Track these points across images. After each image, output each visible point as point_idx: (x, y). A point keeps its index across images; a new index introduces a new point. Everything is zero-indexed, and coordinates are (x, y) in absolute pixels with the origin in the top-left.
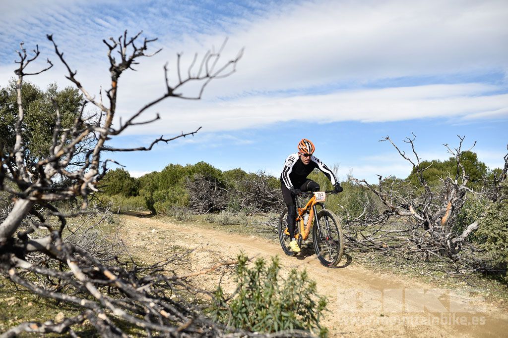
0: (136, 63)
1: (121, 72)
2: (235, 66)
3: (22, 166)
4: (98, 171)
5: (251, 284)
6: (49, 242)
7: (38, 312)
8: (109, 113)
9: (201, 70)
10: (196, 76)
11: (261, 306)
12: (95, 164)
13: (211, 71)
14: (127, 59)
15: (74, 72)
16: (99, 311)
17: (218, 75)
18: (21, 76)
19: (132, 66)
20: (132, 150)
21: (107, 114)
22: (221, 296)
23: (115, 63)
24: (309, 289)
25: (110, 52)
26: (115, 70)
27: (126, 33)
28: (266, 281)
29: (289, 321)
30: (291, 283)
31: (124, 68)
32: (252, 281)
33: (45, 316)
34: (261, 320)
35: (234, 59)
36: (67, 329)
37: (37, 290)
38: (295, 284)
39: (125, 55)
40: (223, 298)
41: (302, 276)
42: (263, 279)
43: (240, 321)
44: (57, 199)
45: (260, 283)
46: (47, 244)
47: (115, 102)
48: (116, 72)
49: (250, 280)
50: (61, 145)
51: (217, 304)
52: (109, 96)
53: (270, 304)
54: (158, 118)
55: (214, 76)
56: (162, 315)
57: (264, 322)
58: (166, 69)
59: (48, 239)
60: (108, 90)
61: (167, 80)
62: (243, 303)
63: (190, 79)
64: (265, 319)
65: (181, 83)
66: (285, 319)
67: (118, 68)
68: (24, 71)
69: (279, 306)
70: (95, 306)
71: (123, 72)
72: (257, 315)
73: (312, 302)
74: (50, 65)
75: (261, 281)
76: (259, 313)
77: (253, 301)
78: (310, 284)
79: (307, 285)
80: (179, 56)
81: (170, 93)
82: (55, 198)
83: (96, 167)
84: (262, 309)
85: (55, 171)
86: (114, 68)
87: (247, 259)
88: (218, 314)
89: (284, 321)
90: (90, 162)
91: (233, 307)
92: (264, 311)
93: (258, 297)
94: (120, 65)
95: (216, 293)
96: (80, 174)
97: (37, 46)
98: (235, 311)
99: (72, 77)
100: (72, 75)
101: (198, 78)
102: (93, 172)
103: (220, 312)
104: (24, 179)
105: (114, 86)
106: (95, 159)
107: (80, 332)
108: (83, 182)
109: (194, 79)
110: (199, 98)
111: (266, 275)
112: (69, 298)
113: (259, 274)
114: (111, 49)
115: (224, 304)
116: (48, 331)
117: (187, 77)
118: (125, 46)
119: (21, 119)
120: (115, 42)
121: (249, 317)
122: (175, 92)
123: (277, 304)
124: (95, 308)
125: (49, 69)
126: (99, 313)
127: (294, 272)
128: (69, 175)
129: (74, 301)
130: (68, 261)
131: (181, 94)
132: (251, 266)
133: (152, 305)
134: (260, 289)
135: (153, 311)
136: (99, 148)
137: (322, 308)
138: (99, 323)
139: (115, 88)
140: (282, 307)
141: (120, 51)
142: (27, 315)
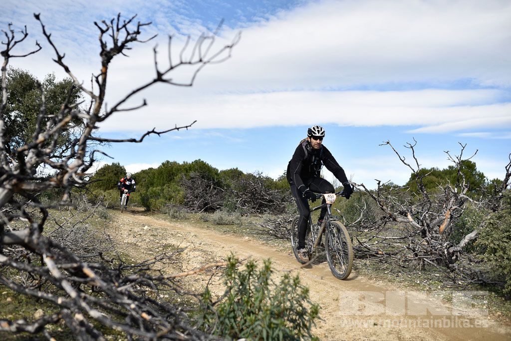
0: (129, 49)
1: (111, 58)
2: (230, 52)
3: (3, 153)
4: (83, 161)
5: (241, 287)
6: (28, 234)
7: (17, 308)
8: (98, 101)
9: (193, 54)
10: (188, 61)
11: (250, 311)
12: (80, 154)
13: (205, 56)
14: (119, 44)
15: (62, 55)
16: (77, 310)
17: (213, 60)
18: (6, 57)
19: (124, 51)
20: (122, 141)
21: (96, 101)
22: (208, 298)
23: (106, 47)
24: (301, 295)
25: (102, 35)
26: (106, 55)
27: (119, 16)
28: (256, 284)
29: (278, 329)
30: (283, 288)
31: (115, 53)
32: (242, 284)
33: (23, 312)
34: (250, 326)
35: (230, 44)
36: (41, 329)
37: (11, 285)
38: (287, 290)
39: (117, 40)
40: (211, 301)
41: (294, 281)
42: (253, 283)
43: (227, 326)
44: (39, 189)
45: (250, 287)
46: (26, 236)
47: (105, 89)
48: (107, 56)
49: (240, 283)
50: (45, 133)
51: (204, 307)
52: (97, 81)
53: (260, 309)
54: (145, 104)
55: (209, 62)
56: (142, 317)
57: (253, 329)
58: (155, 52)
59: (27, 231)
60: (96, 75)
61: (156, 63)
62: (230, 308)
63: (182, 63)
64: (254, 326)
65: (172, 68)
66: (275, 326)
67: (109, 52)
68: (10, 53)
69: (268, 312)
70: (72, 305)
71: (115, 57)
72: (245, 321)
73: (304, 309)
74: (38, 48)
75: (251, 285)
76: (248, 318)
77: (242, 306)
78: (303, 290)
79: (299, 291)
80: (170, 38)
81: (160, 78)
82: (36, 188)
83: (81, 157)
84: (251, 314)
85: (37, 159)
86: (105, 52)
87: (237, 261)
88: (205, 317)
89: (273, 328)
90: (76, 152)
91: (221, 311)
92: (253, 317)
93: (247, 302)
94: (111, 49)
95: (204, 295)
96: (64, 163)
97: (25, 26)
98: (222, 315)
99: (59, 60)
100: (60, 58)
101: (190, 63)
102: (78, 163)
103: (207, 316)
104: (4, 166)
105: (104, 71)
106: (81, 148)
107: (59, 331)
108: (67, 172)
109: (186, 63)
110: (191, 85)
111: (256, 278)
112: (45, 295)
113: (249, 277)
114: (103, 32)
115: (211, 307)
116: (20, 330)
117: (178, 62)
118: (118, 30)
119: (4, 103)
120: (107, 25)
121: (237, 322)
122: (164, 77)
123: (267, 310)
124: (72, 307)
125: (37, 51)
126: (76, 313)
127: (286, 277)
128: (52, 164)
129: (51, 299)
130: (44, 256)
131: (171, 80)
132: (242, 268)
133: (133, 306)
134: (250, 293)
135: (134, 313)
136: (85, 136)
137: (314, 315)
138: (74, 324)
139: (104, 74)
140: (272, 313)
141: (112, 34)
142: (4, 310)
